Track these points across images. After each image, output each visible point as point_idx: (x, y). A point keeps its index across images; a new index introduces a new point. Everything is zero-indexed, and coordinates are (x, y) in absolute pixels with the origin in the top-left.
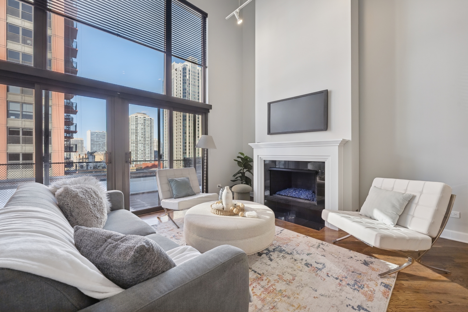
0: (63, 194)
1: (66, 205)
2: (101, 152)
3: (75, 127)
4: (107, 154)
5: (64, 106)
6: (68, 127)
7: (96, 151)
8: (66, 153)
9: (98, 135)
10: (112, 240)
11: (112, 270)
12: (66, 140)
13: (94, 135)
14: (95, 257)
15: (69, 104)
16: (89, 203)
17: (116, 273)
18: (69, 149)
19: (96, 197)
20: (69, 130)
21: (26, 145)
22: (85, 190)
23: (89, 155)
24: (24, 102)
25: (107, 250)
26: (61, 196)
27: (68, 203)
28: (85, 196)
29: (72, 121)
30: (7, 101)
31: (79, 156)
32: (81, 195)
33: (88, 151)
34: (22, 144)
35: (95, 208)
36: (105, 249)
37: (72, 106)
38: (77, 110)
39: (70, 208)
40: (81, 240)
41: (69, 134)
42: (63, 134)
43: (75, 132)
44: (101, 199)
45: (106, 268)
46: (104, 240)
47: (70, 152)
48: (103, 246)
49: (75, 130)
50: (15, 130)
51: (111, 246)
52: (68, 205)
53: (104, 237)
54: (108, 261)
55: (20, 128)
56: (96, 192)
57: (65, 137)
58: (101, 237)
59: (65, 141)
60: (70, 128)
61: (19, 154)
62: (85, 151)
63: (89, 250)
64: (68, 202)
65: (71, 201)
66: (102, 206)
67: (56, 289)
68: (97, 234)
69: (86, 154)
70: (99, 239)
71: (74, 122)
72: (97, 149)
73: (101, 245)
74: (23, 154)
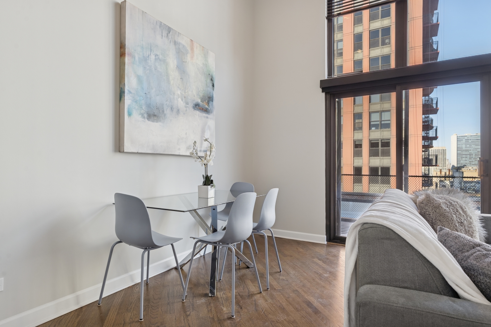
0: (425, 202)
1: (427, 215)
2: (473, 167)
3: (435, 132)
4: (482, 162)
5: (422, 106)
6: (426, 133)
7: (465, 166)
8: (423, 167)
9: (469, 140)
10: (483, 248)
11: (481, 278)
12: (424, 149)
13: (462, 140)
14: (460, 260)
15: (427, 101)
16: (455, 218)
17: (485, 284)
18: (427, 162)
19: (463, 214)
20: (427, 136)
21: (384, 157)
22: (449, 202)
23: (455, 171)
24: (382, 110)
25: (475, 256)
26: (423, 203)
27: (430, 213)
28: (450, 210)
29: (431, 124)
30: (369, 112)
31: (440, 172)
32: (444, 207)
33: (453, 166)
34: (381, 156)
35: (461, 228)
36: (472, 254)
37: (431, 104)
38: (438, 107)
39: (432, 219)
40: (445, 240)
41: (428, 141)
42: (421, 143)
43: (436, 138)
44: (471, 218)
45: (474, 275)
46: (471, 246)
47: (428, 166)
48: (470, 251)
49: (435, 136)
50: (375, 142)
51: (481, 253)
52: (430, 215)
53: (471, 243)
54: (475, 266)
55: (379, 139)
56: (463, 208)
57: (424, 146)
58: (468, 243)
59: (423, 151)
60: (429, 133)
61: (378, 168)
62: (449, 165)
63: (454, 251)
64: (430, 211)
65: (433, 211)
66: (471, 227)
67: (424, 265)
68: (464, 239)
69: (449, 170)
70: (465, 243)
71: (434, 124)
72: (467, 162)
73: (467, 250)
74: (381, 168)
